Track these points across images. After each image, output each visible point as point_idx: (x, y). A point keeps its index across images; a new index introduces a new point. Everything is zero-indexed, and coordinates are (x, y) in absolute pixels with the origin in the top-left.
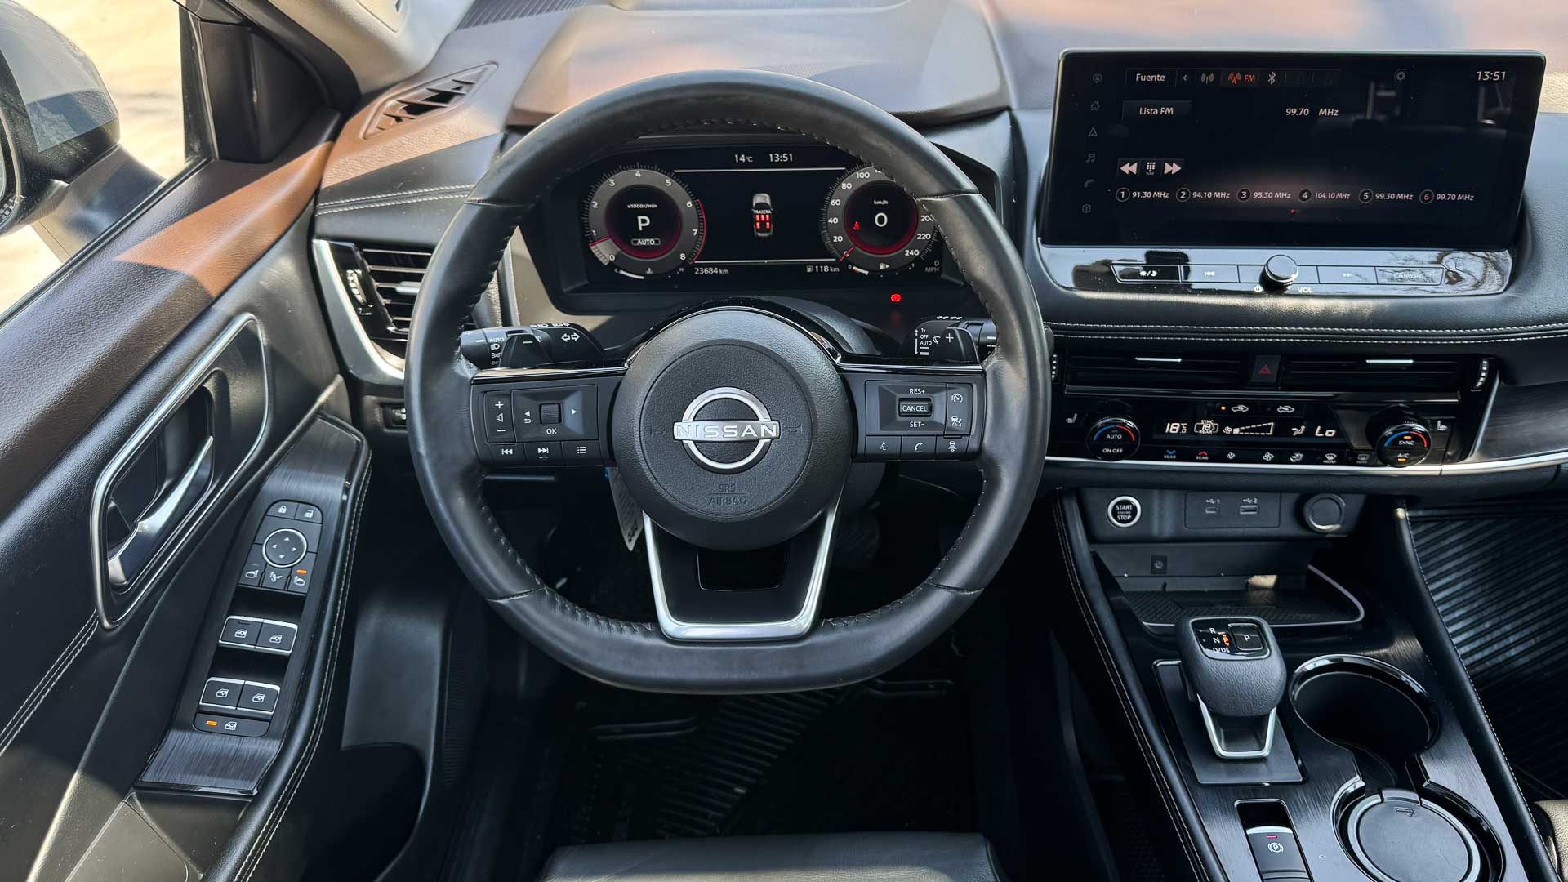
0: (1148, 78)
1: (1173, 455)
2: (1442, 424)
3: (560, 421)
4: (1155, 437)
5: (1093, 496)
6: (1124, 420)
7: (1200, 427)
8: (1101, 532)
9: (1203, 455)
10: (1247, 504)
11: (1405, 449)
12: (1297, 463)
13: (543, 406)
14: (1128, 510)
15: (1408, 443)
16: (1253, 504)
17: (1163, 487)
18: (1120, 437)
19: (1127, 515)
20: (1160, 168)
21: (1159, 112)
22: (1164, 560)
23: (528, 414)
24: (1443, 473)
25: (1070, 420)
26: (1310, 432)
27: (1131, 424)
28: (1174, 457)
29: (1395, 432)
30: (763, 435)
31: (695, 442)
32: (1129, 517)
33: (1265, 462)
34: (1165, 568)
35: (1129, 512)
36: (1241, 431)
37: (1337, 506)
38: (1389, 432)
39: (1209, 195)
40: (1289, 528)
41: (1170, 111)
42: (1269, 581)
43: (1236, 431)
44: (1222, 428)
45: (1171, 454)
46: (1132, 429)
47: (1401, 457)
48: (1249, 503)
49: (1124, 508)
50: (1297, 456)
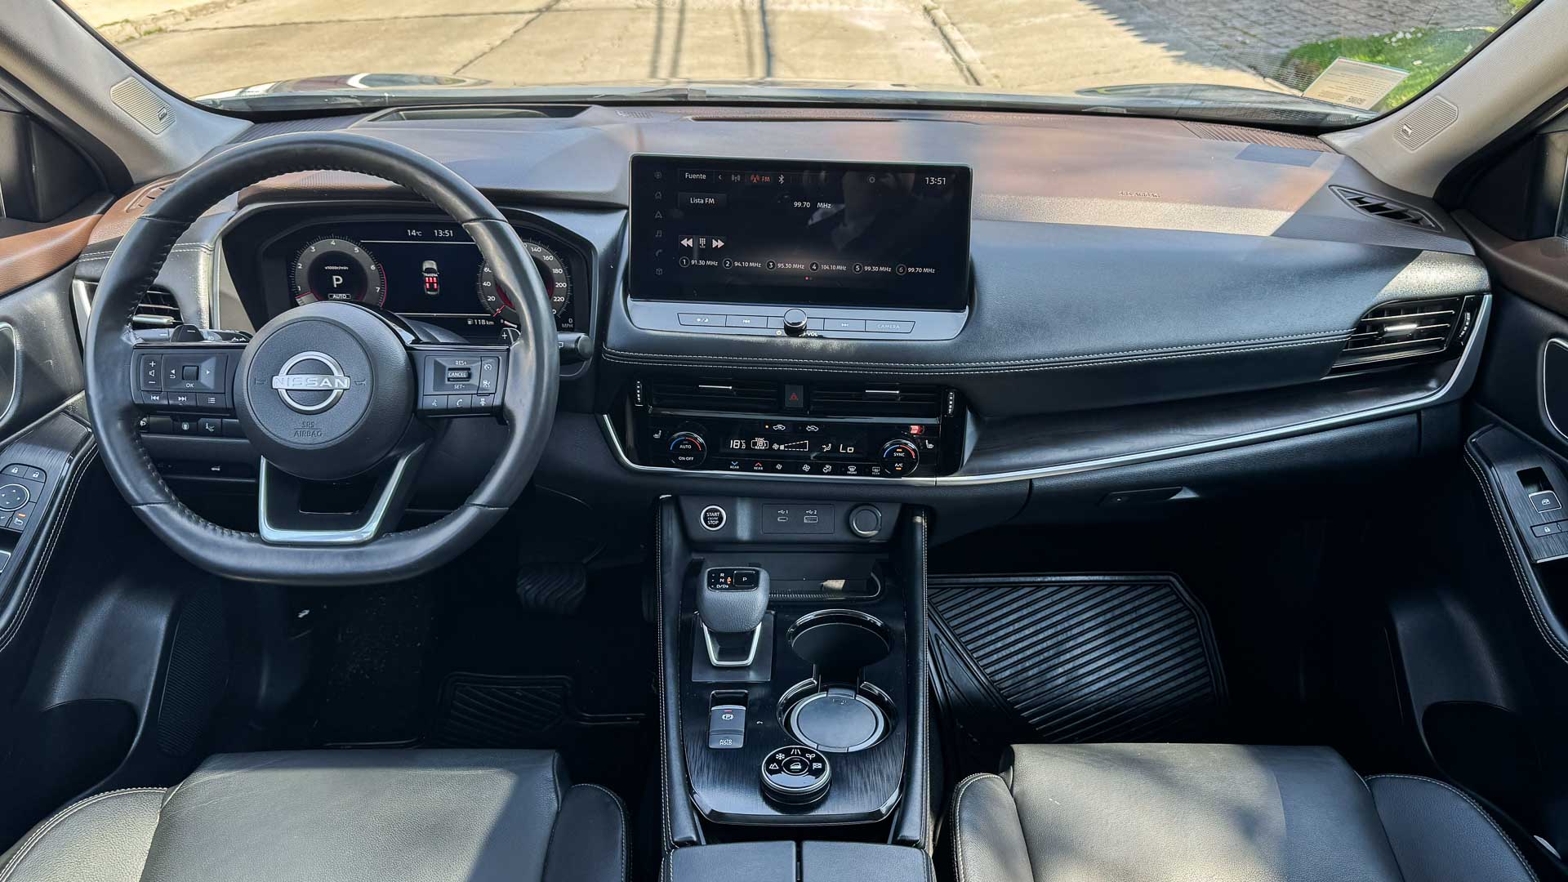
0: (694, 176)
1: (736, 465)
2: (929, 443)
3: (197, 379)
4: (722, 450)
5: (687, 504)
6: (696, 436)
7: (755, 444)
8: (695, 534)
9: (758, 466)
10: (809, 514)
11: (899, 460)
12: (828, 474)
13: (186, 368)
14: (716, 517)
15: (901, 455)
16: (813, 514)
17: (743, 495)
18: (690, 447)
19: (715, 521)
20: (709, 243)
21: (704, 201)
23: (173, 372)
24: (938, 484)
25: (656, 436)
26: (835, 449)
27: (701, 440)
28: (738, 467)
29: (892, 445)
30: (336, 386)
31: (287, 390)
32: (717, 523)
33: (804, 473)
35: (717, 519)
36: (785, 447)
37: (874, 517)
38: (888, 444)
39: (747, 264)
40: (841, 535)
41: (712, 201)
42: (838, 584)
43: (782, 447)
44: (771, 445)
45: (734, 465)
46: (701, 444)
47: (899, 467)
48: (810, 517)
49: (713, 514)
50: (828, 469)
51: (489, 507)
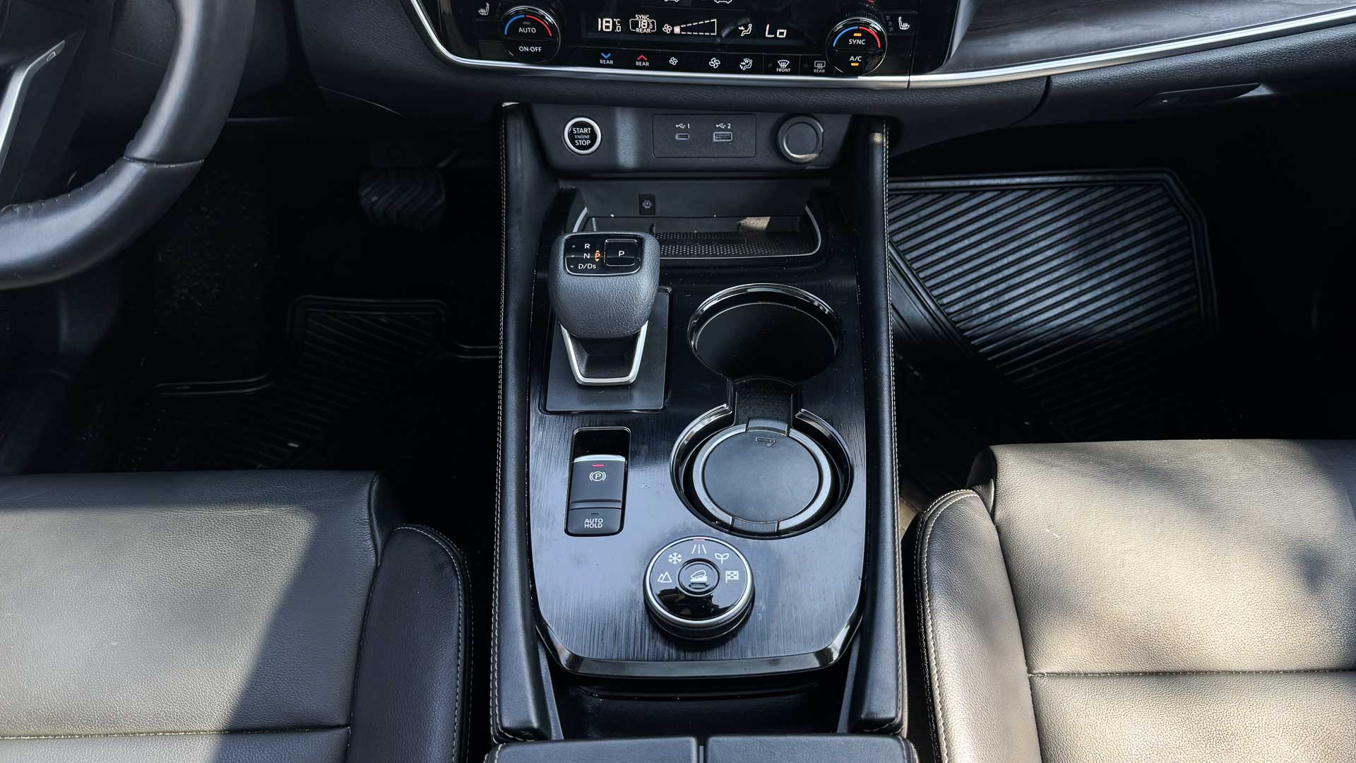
1: (609, 59)
2: (904, 21)
4: (591, 35)
5: (543, 115)
6: (542, 12)
7: (636, 24)
8: (559, 160)
9: (642, 60)
10: (720, 129)
11: (856, 50)
12: (748, 72)
14: (586, 134)
15: (860, 42)
16: (726, 129)
17: (625, 104)
18: (534, 30)
19: (586, 139)
22: (652, 198)
24: (912, 85)
25: (483, 12)
26: (758, 32)
27: (550, 19)
28: (612, 62)
29: (846, 26)
32: (588, 142)
33: (712, 70)
34: (653, 207)
35: (588, 137)
36: (682, 29)
37: (814, 133)
38: (839, 26)
40: (766, 160)
42: (762, 223)
43: (677, 30)
44: (660, 26)
45: (606, 58)
46: (551, 25)
47: (855, 62)
48: (722, 132)
49: (581, 131)
50: (747, 63)
51: (157, 163)
